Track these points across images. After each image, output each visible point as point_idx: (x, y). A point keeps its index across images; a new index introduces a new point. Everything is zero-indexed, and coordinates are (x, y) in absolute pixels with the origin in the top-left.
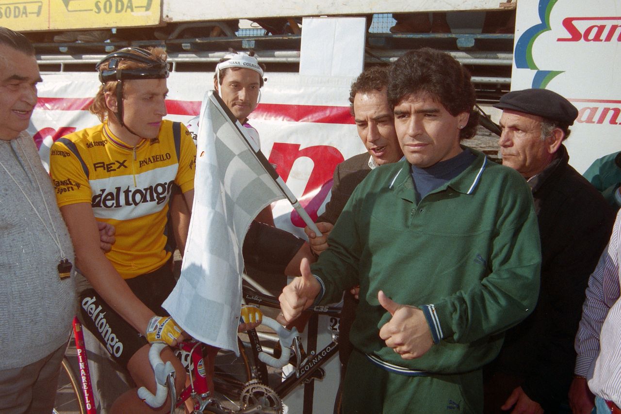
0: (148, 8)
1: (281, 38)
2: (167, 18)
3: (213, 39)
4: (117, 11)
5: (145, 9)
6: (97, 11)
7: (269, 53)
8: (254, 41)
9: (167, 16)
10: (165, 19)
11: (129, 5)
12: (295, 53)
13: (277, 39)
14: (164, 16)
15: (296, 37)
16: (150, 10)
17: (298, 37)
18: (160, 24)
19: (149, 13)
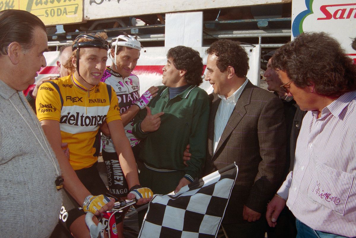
0: (75, 12)
1: (153, 27)
2: (87, 18)
3: (115, 29)
4: (58, 15)
5: (74, 13)
6: (46, 16)
7: (147, 36)
8: (138, 29)
9: (87, 17)
10: (86, 18)
11: (65, 11)
12: (162, 35)
13: (151, 28)
14: (85, 17)
15: (162, 26)
16: (77, 14)
17: (164, 26)
18: (82, 21)
19: (77, 15)
